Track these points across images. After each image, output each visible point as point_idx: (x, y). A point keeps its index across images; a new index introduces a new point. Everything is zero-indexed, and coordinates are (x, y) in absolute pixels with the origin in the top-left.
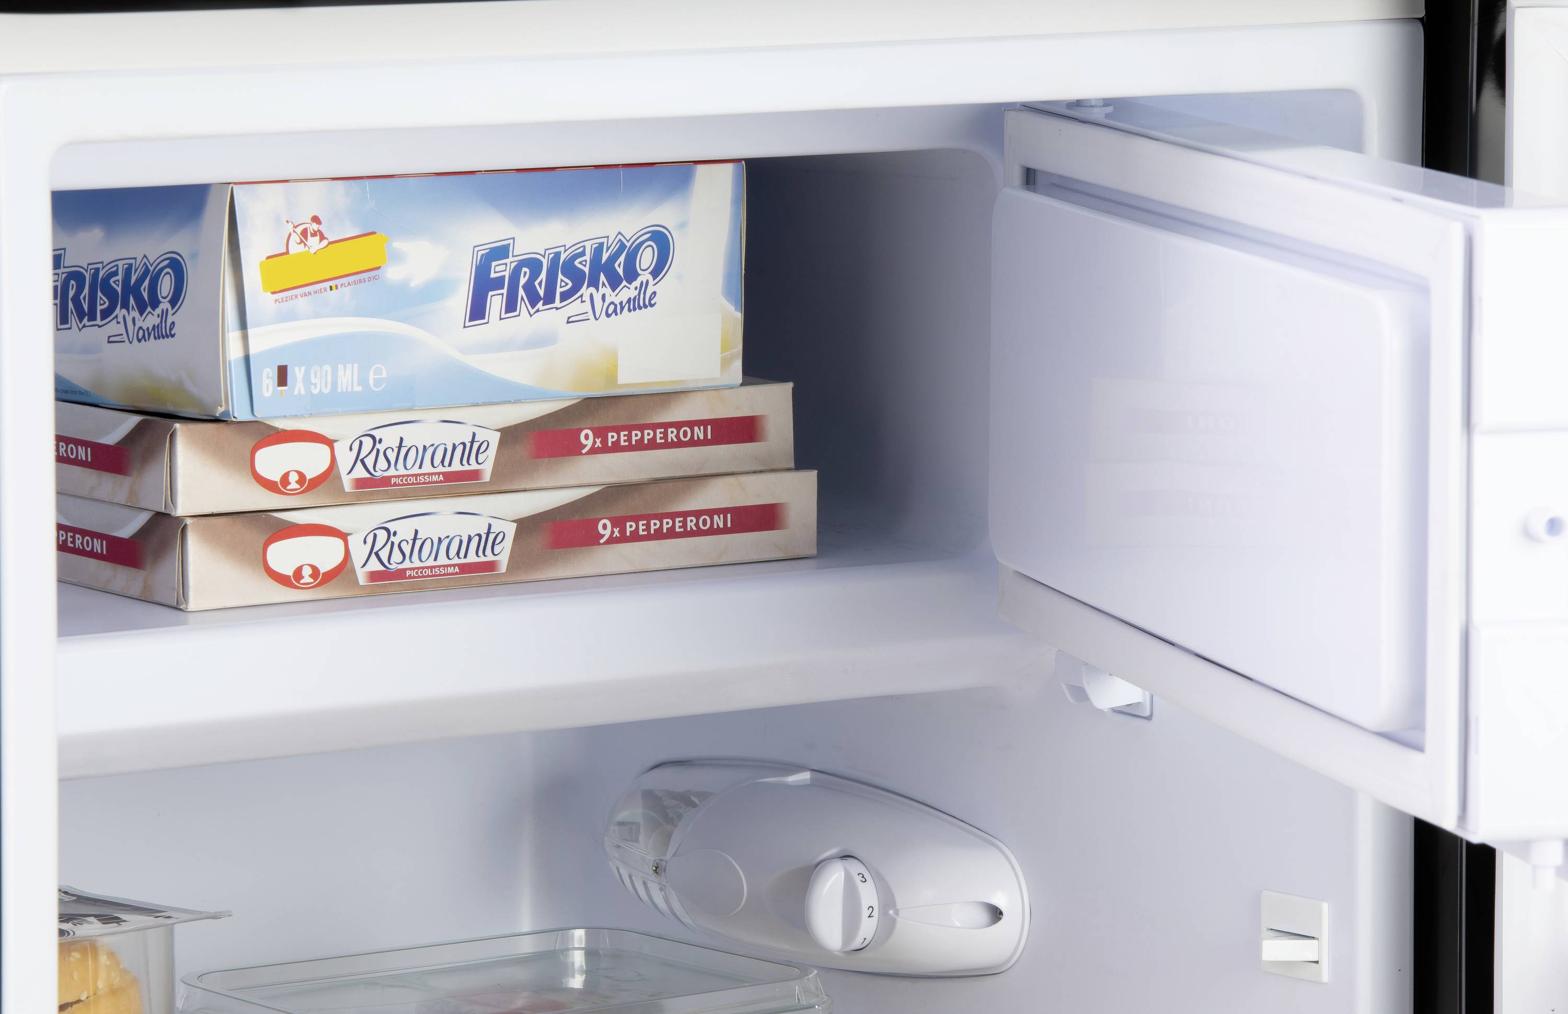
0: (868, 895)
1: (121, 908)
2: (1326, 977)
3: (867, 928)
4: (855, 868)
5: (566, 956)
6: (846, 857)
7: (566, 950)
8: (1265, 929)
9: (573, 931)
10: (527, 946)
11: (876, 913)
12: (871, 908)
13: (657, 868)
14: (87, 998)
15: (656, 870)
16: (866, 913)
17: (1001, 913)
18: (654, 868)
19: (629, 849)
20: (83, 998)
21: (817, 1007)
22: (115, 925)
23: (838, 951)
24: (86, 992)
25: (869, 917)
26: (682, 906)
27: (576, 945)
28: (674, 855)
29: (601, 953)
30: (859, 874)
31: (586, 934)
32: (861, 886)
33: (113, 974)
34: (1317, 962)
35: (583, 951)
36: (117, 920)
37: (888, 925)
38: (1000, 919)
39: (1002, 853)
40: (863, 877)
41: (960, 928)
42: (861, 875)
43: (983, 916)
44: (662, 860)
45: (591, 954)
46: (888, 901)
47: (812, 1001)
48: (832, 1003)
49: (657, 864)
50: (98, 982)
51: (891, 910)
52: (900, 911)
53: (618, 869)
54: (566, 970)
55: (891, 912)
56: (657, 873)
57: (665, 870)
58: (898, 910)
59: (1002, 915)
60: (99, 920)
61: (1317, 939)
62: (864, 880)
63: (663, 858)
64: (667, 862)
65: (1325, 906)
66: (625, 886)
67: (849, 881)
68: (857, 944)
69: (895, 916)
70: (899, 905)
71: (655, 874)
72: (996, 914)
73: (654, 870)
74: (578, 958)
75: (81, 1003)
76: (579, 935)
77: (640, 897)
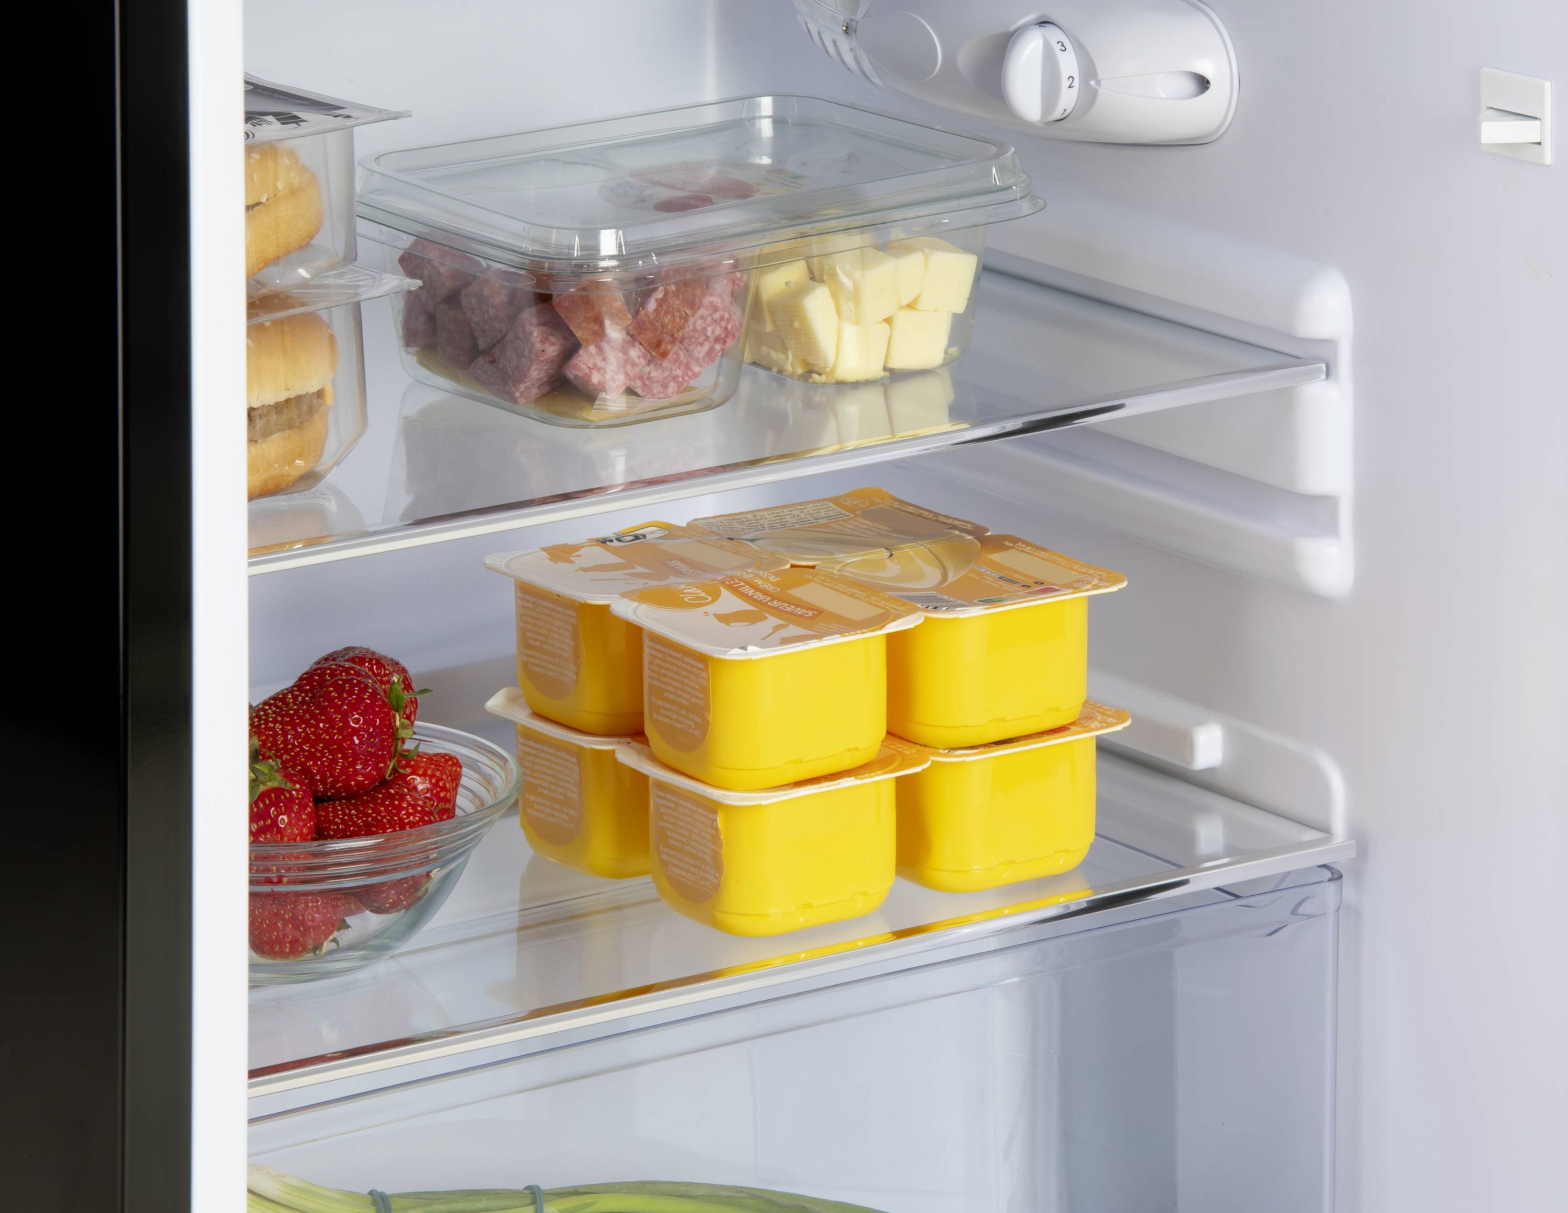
0: (1069, 64)
1: (299, 101)
2: (1548, 159)
3: (1068, 99)
4: (1054, 35)
5: (753, 125)
6: (1043, 23)
7: (753, 119)
8: (1485, 108)
9: (759, 98)
10: (712, 116)
11: (1076, 83)
12: (1071, 79)
13: (847, 28)
14: (267, 200)
15: (846, 30)
16: (1065, 83)
17: (1208, 82)
18: (844, 28)
19: (818, 5)
20: (263, 200)
21: (1014, 188)
22: (294, 125)
23: (1037, 122)
24: (266, 195)
25: (1069, 87)
26: (874, 69)
27: (763, 114)
28: (864, 16)
29: (790, 122)
30: (1058, 43)
31: (774, 101)
32: (1060, 56)
33: (292, 174)
34: (1539, 143)
35: (771, 119)
36: (295, 120)
37: (1089, 96)
38: (1207, 88)
39: (1209, 19)
40: (1063, 46)
41: (1165, 99)
42: (1061, 44)
43: (1190, 86)
44: (852, 20)
45: (778, 121)
46: (1089, 71)
47: (1010, 182)
48: (1030, 182)
49: (847, 23)
50: (278, 184)
51: (1092, 80)
52: (1101, 81)
53: (806, 23)
54: (752, 138)
55: (1092, 83)
56: (847, 33)
57: (855, 31)
58: (1100, 81)
59: (1209, 83)
60: (278, 119)
61: (1539, 119)
62: (1063, 49)
63: (853, 17)
64: (857, 22)
65: (1548, 85)
66: (813, 40)
67: (1047, 48)
68: (1057, 114)
69: (1097, 87)
70: (1101, 75)
71: (845, 34)
72: (1203, 83)
73: (844, 30)
74: (766, 128)
75: (261, 206)
76: (766, 104)
77: (828, 53)
